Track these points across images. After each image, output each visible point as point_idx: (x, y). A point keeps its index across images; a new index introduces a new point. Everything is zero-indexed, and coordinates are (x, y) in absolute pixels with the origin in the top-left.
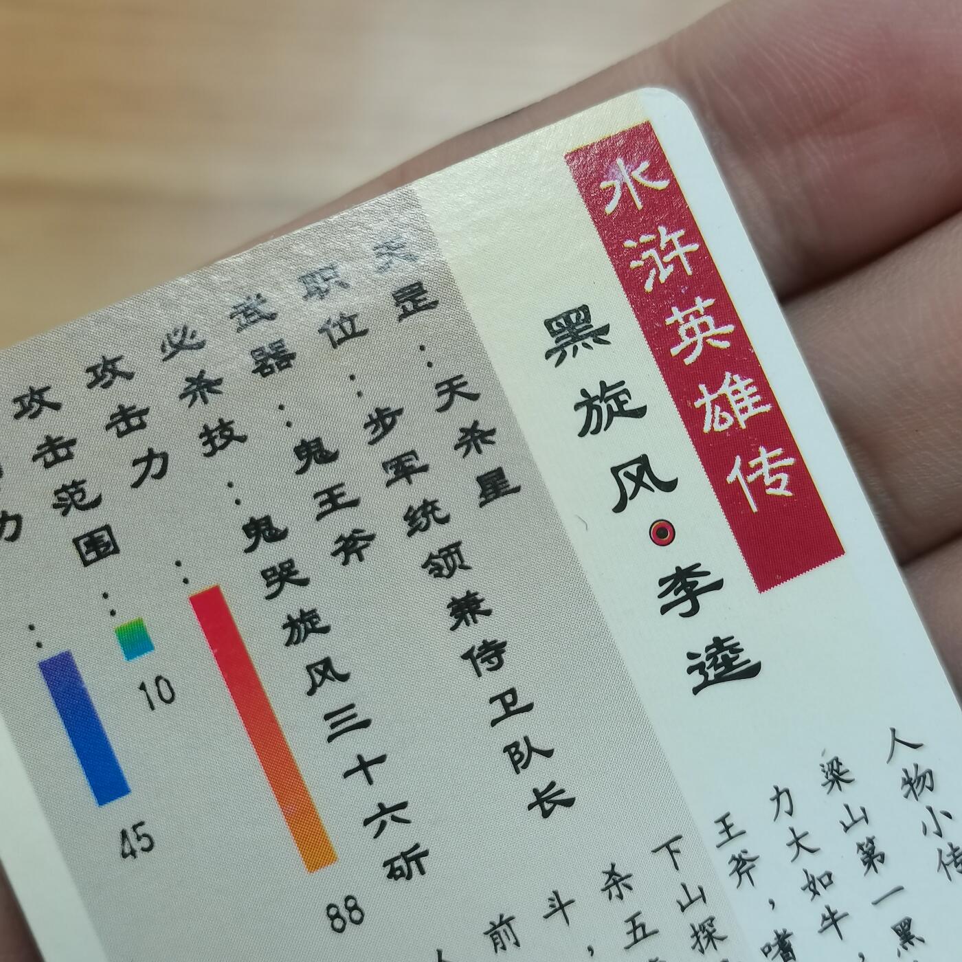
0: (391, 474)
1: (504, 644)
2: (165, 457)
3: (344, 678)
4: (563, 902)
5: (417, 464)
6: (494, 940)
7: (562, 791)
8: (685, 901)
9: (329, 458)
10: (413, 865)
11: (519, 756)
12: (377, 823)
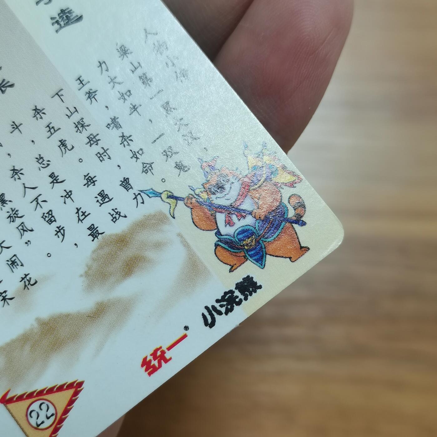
4: (18, 125)
7: (8, 82)
8: (69, 114)
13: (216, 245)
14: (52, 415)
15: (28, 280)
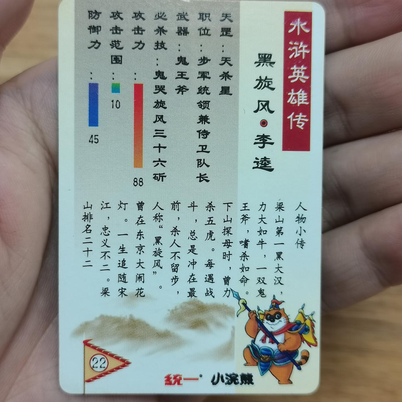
0: (200, 76)
1: (209, 133)
2: (144, 44)
3: (165, 122)
4: (195, 205)
5: (208, 76)
6: (173, 206)
7: (207, 177)
8: (226, 220)
9: (186, 64)
10: (161, 178)
11: (200, 163)
12: (157, 163)
13: (248, 347)
14: (104, 367)
15: (141, 292)
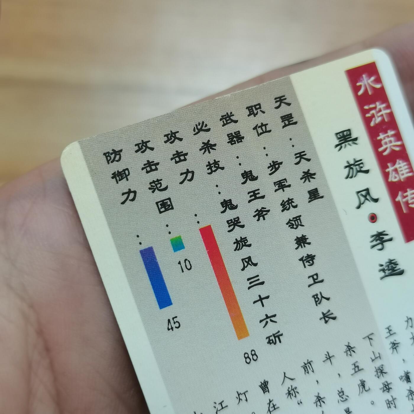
0: (277, 187)
1: (315, 256)
2: (193, 173)
3: (255, 265)
5: (287, 184)
6: (305, 369)
7: (332, 314)
8: (373, 358)
9: (254, 179)
10: (277, 339)
11: (318, 299)
12: (264, 322)
